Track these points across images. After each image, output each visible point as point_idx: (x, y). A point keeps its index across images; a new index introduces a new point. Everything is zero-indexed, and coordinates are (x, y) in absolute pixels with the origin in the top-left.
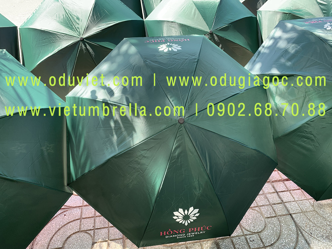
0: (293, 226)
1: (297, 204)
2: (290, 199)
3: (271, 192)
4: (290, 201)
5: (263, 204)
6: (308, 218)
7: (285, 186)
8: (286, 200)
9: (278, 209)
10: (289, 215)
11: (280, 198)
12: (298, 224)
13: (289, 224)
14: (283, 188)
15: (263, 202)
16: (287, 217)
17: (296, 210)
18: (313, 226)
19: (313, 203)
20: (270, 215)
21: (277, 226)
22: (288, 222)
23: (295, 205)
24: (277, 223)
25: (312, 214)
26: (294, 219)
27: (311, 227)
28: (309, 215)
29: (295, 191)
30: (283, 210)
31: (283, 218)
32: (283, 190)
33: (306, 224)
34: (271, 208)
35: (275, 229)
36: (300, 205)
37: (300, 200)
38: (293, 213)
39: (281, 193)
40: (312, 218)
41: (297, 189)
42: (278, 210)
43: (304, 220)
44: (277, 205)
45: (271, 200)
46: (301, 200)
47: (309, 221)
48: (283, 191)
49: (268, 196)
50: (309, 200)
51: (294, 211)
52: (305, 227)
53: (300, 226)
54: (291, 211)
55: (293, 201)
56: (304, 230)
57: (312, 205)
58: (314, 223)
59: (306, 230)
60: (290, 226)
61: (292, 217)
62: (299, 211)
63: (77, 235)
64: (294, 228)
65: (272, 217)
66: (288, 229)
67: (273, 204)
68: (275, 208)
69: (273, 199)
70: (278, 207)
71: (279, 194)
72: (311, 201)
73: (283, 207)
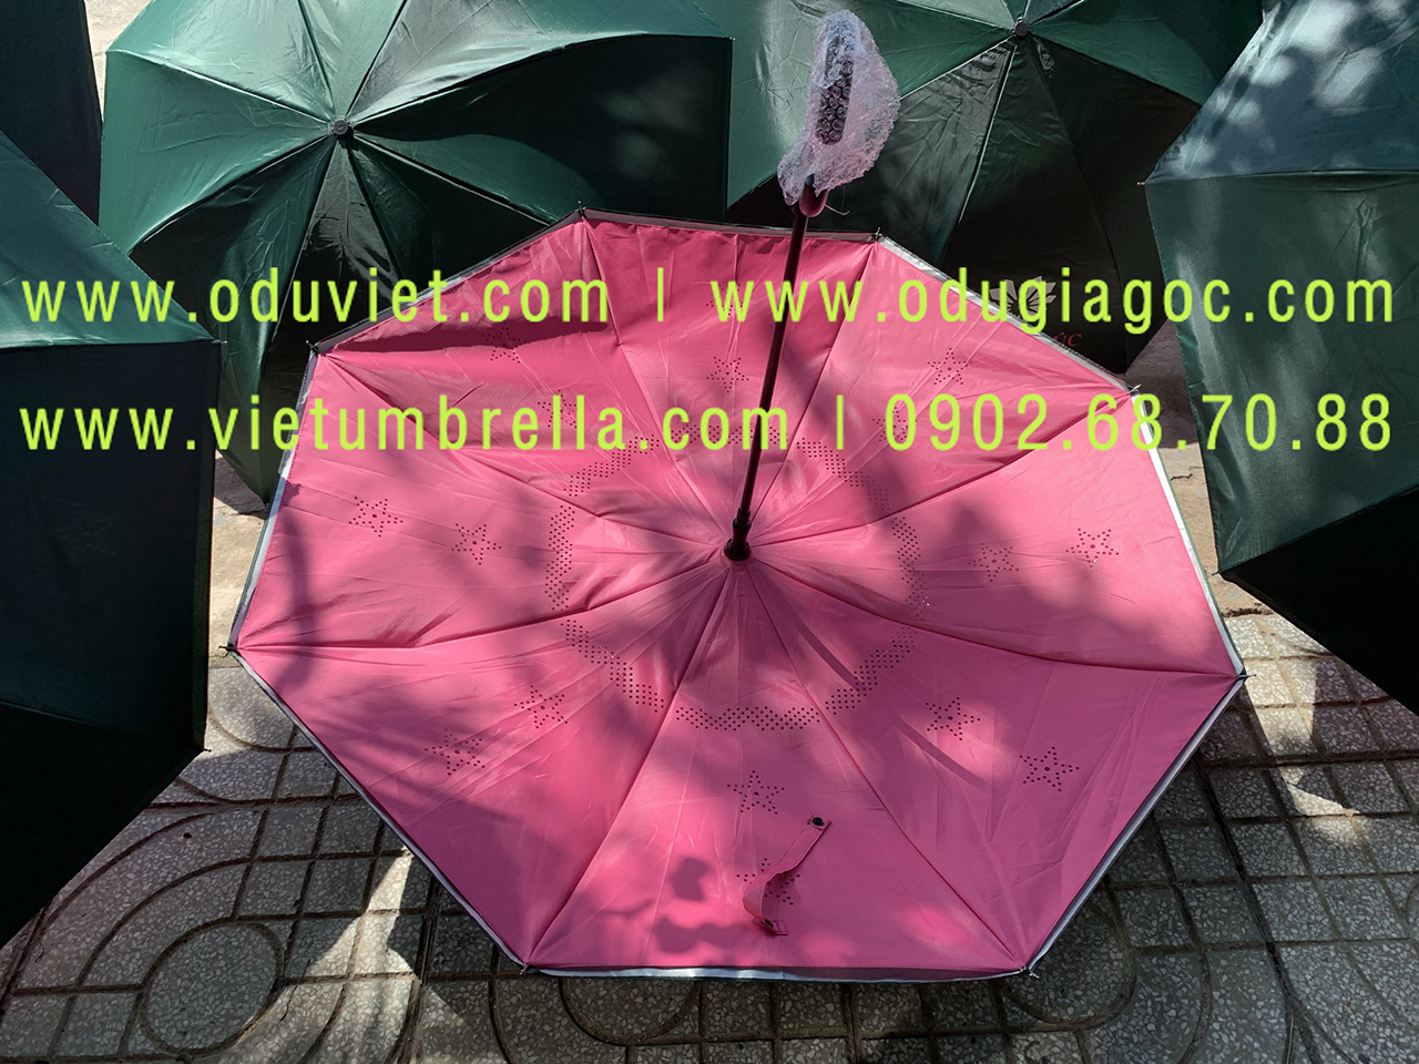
0: (1271, 1007)
1: (1316, 894)
3: (1185, 817)
4: (1283, 874)
5: (1132, 878)
6: (1363, 976)
7: (1267, 794)
8: (1261, 869)
9: (1211, 913)
10: (1259, 946)
11: (1231, 852)
12: (1300, 1002)
13: (1254, 997)
14: (1258, 802)
15: (1133, 865)
16: (1247, 956)
17: (1305, 927)
18: (1381, 1019)
19: (1409, 898)
20: (1160, 940)
21: (1186, 1001)
22: (1250, 987)
23: (1303, 901)
24: (1190, 982)
25: (1388, 954)
26: (1286, 971)
27: (1372, 1027)
28: (1373, 961)
29: (1320, 825)
30: (1233, 917)
31: (1223, 962)
32: (1258, 813)
33: (1349, 1004)
34: (1169, 903)
35: (1173, 1013)
36: (1330, 901)
37: (1335, 876)
38: (1287, 938)
40: (1385, 978)
42: (1205, 916)
43: (1338, 985)
44: (1206, 888)
45: (1179, 858)
46: (1343, 877)
47: (1363, 993)
48: (1253, 816)
49: (1171, 835)
50: (1388, 880)
51: (1294, 931)
52: (1335, 1021)
53: (1309, 1014)
54: (1278, 930)
55: (1301, 877)
56: (1326, 1037)
57: (1397, 909)
58: (1392, 1008)
59: (1341, 1038)
60: (1257, 1008)
61: (1277, 963)
62: (1321, 934)
63: (218, 935)
64: (1275, 1019)
65: (1171, 951)
66: (1244, 1021)
67: (1185, 881)
68: (1191, 904)
69: (1191, 856)
70: (1209, 901)
71: (1231, 831)
72: (1399, 886)
73: (1237, 904)
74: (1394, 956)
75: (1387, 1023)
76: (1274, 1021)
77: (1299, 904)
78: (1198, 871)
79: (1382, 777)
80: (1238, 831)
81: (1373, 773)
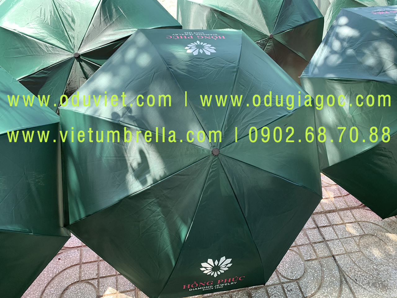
0: (335, 270)
1: (340, 243)
2: (333, 236)
3: (311, 227)
4: (333, 239)
5: (302, 243)
6: (353, 261)
7: (327, 220)
8: (328, 238)
9: (320, 250)
10: (331, 257)
11: (321, 235)
12: (341, 268)
13: (332, 269)
14: (325, 222)
15: (302, 240)
16: (329, 259)
17: (340, 251)
19: (359, 242)
20: (311, 257)
21: (318, 271)
22: (331, 266)
23: (338, 245)
24: (318, 267)
25: (357, 255)
26: (337, 261)
27: (356, 272)
28: (354, 257)
29: (339, 226)
30: (325, 250)
31: (324, 261)
33: (351, 268)
34: (311, 249)
35: (316, 275)
36: (344, 244)
37: (344, 238)
38: (336, 254)
40: (357, 261)
41: (340, 224)
43: (348, 264)
44: (318, 244)
45: (311, 238)
47: (353, 265)
48: (325, 225)
49: (309, 232)
50: (354, 238)
51: (338, 252)
52: (349, 272)
53: (344, 271)
54: (334, 252)
55: (337, 239)
56: (348, 276)
57: (357, 244)
58: (360, 267)
59: (350, 275)
60: (333, 271)
61: (335, 260)
62: (343, 252)
63: (77, 286)
64: (337, 273)
65: (313, 260)
66: (331, 274)
67: (313, 243)
68: (316, 248)
69: (314, 237)
70: (319, 247)
71: (320, 230)
72: (357, 239)
73: (325, 247)
74: (358, 255)
75: (359, 271)
76: (337, 274)
77: (337, 245)
78: (316, 240)
79: (349, 214)
80: (322, 230)
81: (348, 213)
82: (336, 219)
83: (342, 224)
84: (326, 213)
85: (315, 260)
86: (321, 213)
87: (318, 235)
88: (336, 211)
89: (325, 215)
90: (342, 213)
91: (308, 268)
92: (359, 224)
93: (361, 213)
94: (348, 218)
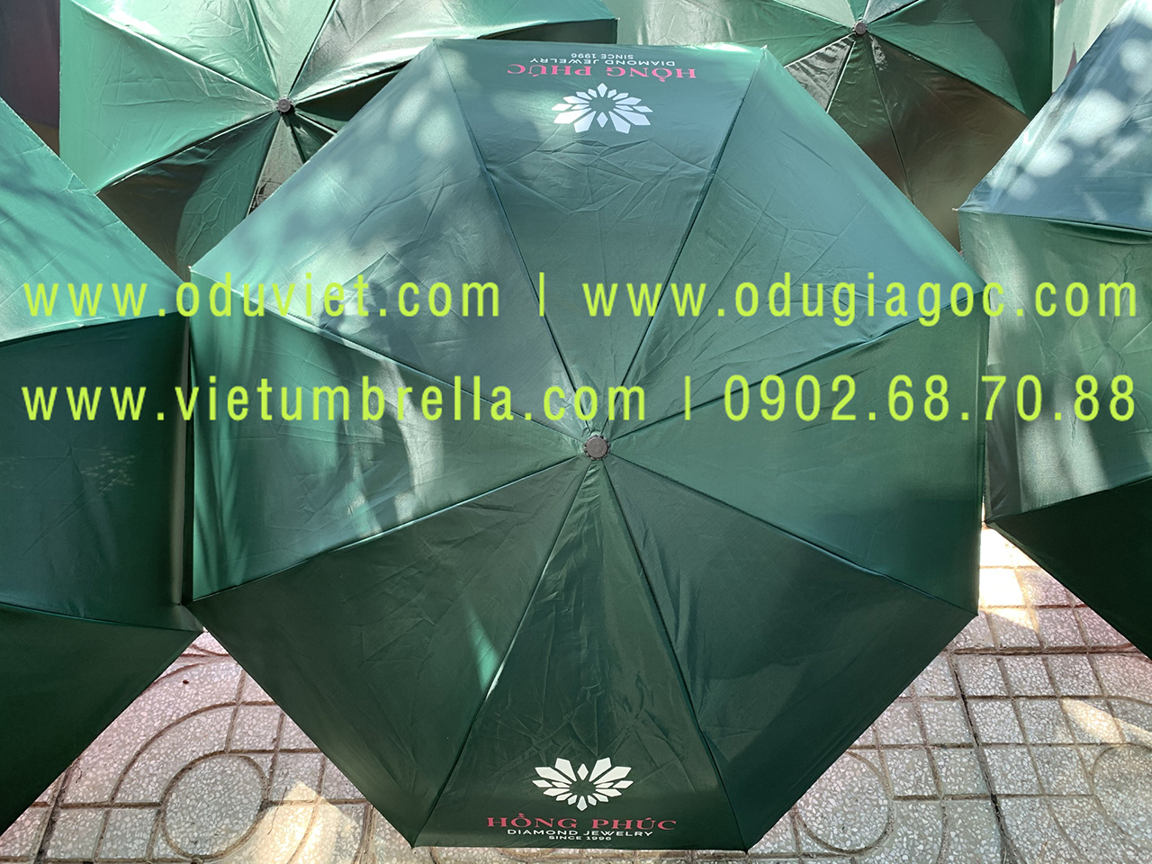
0: (991, 844)
1: (1029, 758)
2: (1007, 733)
3: (939, 694)
4: (1007, 742)
5: (897, 741)
6: (1058, 823)
7: (1000, 678)
8: (991, 738)
9: (953, 771)
10: (986, 798)
11: (970, 722)
12: (1012, 841)
13: (980, 837)
14: (993, 684)
15: (899, 731)
16: (977, 804)
17: (1020, 784)
18: (1068, 856)
19: (1096, 763)
20: (915, 791)
21: (931, 839)
22: (977, 829)
23: (1020, 763)
24: (935, 824)
25: (1077, 806)
26: (1004, 816)
28: (1066, 811)
29: (1036, 704)
30: (968, 775)
31: (960, 810)
32: (992, 692)
33: (1046, 844)
34: (923, 762)
35: (921, 848)
36: (1039, 764)
37: (1044, 745)
38: (1006, 792)
39: (977, 704)
40: (1074, 825)
41: (1044, 696)
42: (949, 773)
43: (1040, 830)
44: (950, 751)
45: (932, 727)
46: (1050, 745)
47: (1057, 836)
48: (989, 694)
49: (928, 709)
50: (1081, 749)
51: (1012, 786)
52: (1035, 857)
53: (1018, 851)
54: (1000, 785)
55: (1019, 744)
57: (1086, 772)
58: (1076, 848)
60: (981, 845)
61: (997, 811)
62: (1031, 790)
63: (216, 764)
65: (923, 799)
66: (971, 855)
67: (936, 745)
68: (939, 763)
69: (941, 725)
70: (952, 762)
71: (971, 706)
72: (1089, 754)
73: (972, 764)
74: (1082, 808)
75: (1072, 859)
76: (993, 855)
78: (946, 737)
79: (1084, 667)
80: (976, 707)
81: (1078, 664)
82: (1034, 679)
83: (1049, 697)
84: (1003, 654)
85: (928, 802)
86: (985, 652)
87: (958, 724)
88: (1040, 653)
89: (999, 660)
90: (1057, 662)
91: (899, 821)
92: (1109, 705)
93: (1127, 672)
94: (1075, 681)
